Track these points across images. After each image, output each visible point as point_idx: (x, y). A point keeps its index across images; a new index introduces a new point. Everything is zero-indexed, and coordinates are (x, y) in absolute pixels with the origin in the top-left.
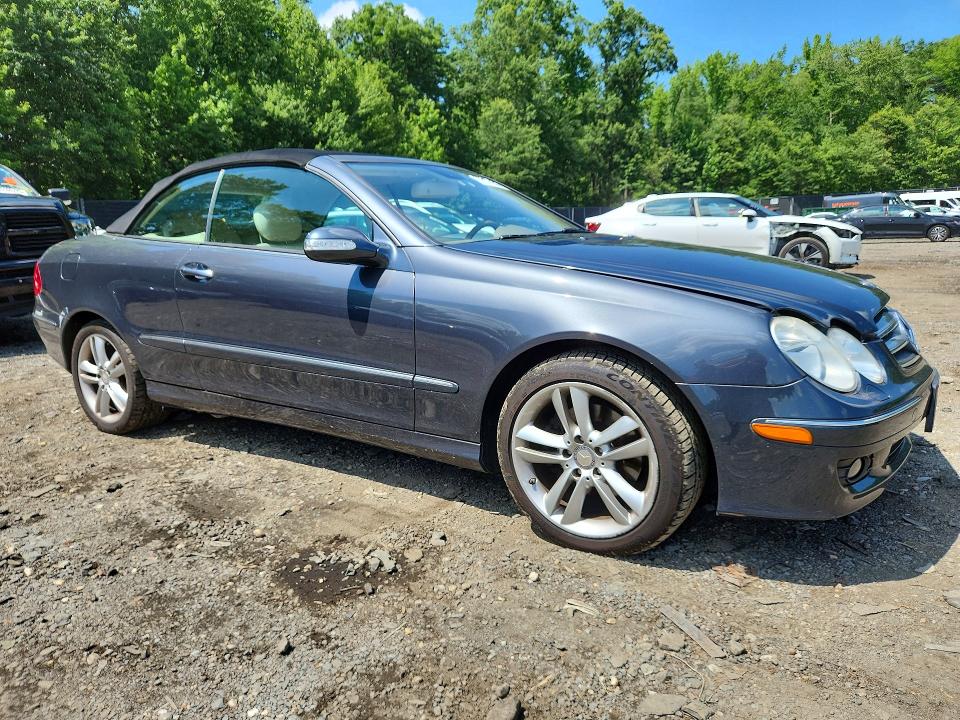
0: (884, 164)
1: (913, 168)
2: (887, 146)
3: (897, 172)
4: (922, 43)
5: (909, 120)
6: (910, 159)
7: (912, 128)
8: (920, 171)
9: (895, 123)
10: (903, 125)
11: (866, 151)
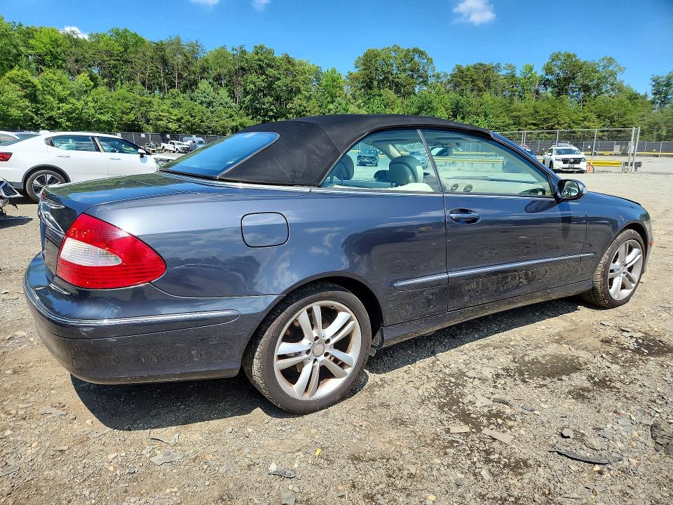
0: (27, 111)
1: (46, 116)
2: (25, 97)
3: (35, 117)
4: (21, 25)
5: (35, 80)
6: (42, 109)
7: (40, 87)
8: (50, 118)
9: (27, 82)
10: (33, 84)
11: (10, 99)
